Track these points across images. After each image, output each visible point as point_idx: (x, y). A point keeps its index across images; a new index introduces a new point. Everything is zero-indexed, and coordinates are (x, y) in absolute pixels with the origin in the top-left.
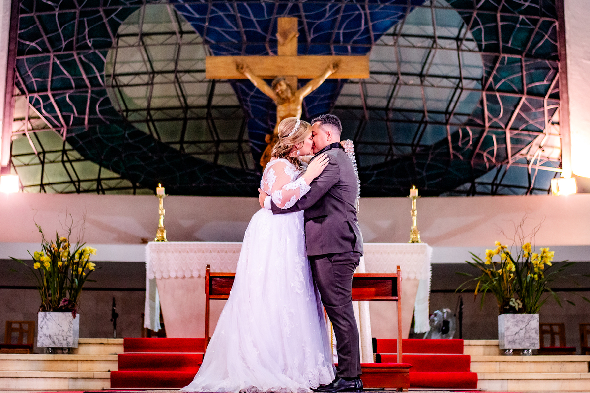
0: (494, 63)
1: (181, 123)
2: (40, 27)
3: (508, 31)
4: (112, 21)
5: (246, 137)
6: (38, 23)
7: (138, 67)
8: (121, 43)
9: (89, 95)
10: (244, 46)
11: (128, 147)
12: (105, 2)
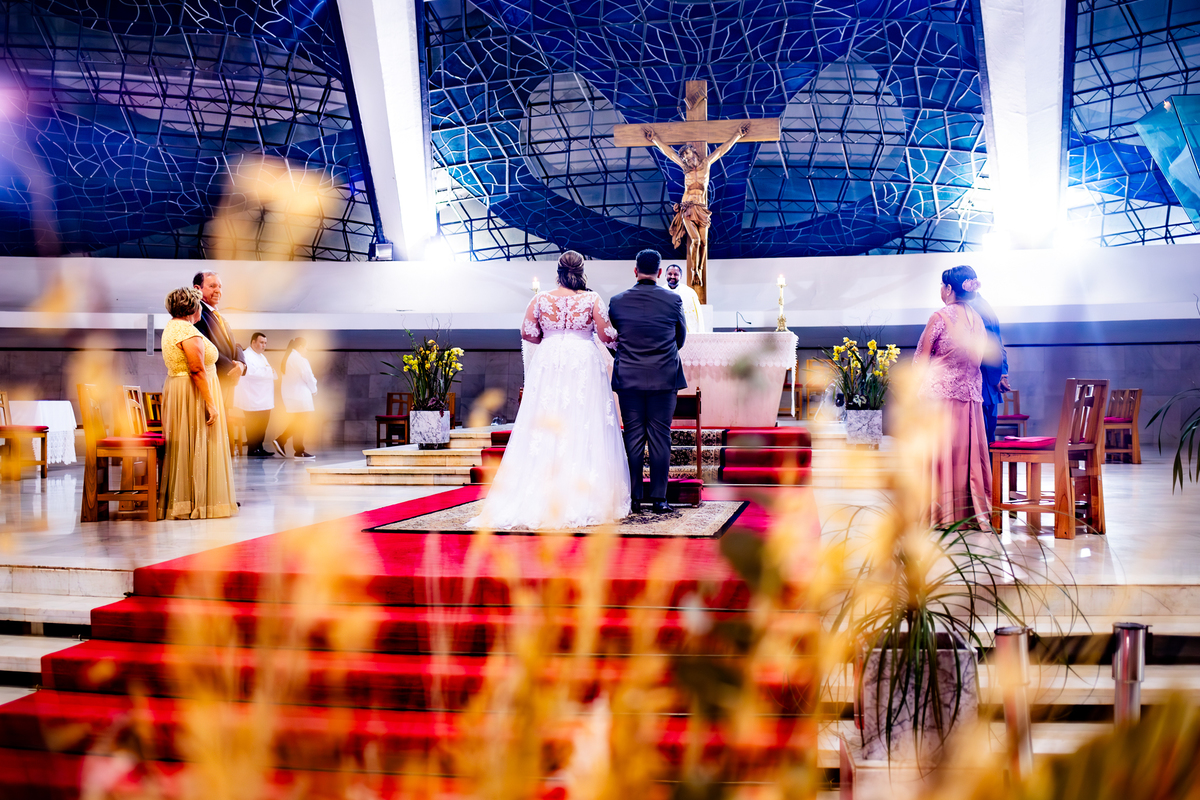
0: (916, 118)
1: (603, 186)
2: (451, 101)
3: (927, 85)
4: (520, 92)
5: (667, 199)
6: (448, 98)
7: (554, 134)
8: (534, 113)
9: (507, 164)
10: (656, 110)
11: (550, 212)
12: (512, 74)
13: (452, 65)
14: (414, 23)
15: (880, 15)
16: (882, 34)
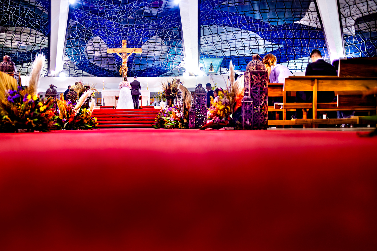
0: (169, 48)
1: (101, 61)
3: (172, 42)
4: (86, 41)
6: (71, 42)
7: (91, 49)
8: (88, 45)
9: (81, 56)
10: (115, 45)
11: (89, 66)
12: (85, 37)
13: (73, 35)
14: (66, 26)
15: (162, 28)
16: (163, 32)
